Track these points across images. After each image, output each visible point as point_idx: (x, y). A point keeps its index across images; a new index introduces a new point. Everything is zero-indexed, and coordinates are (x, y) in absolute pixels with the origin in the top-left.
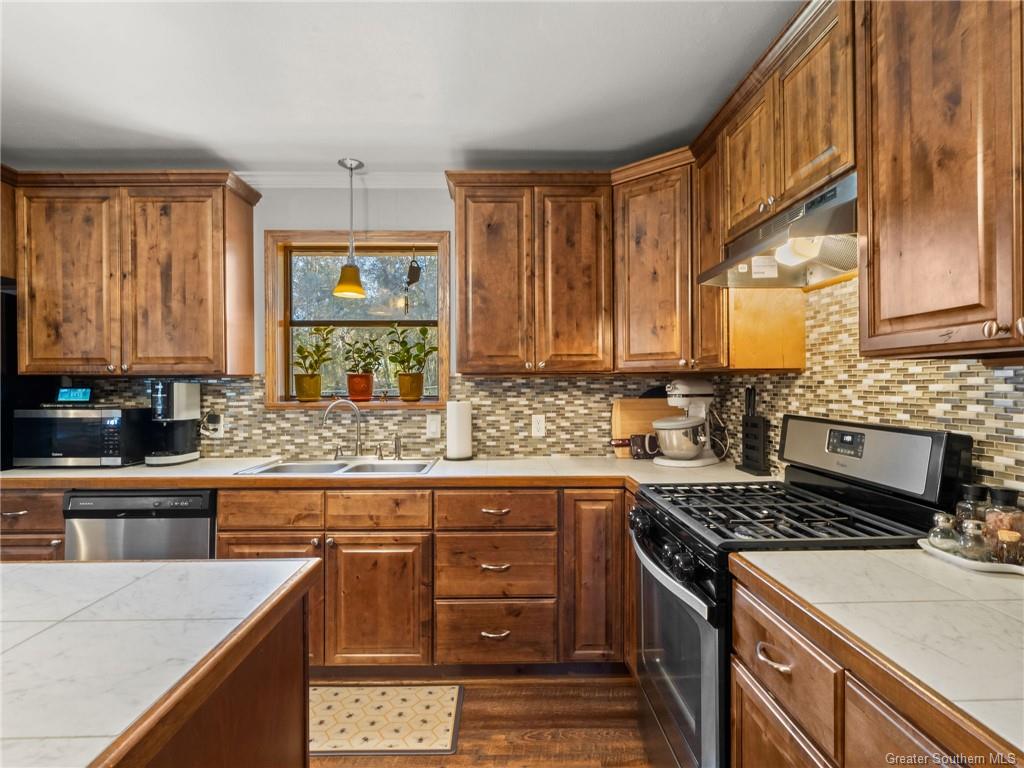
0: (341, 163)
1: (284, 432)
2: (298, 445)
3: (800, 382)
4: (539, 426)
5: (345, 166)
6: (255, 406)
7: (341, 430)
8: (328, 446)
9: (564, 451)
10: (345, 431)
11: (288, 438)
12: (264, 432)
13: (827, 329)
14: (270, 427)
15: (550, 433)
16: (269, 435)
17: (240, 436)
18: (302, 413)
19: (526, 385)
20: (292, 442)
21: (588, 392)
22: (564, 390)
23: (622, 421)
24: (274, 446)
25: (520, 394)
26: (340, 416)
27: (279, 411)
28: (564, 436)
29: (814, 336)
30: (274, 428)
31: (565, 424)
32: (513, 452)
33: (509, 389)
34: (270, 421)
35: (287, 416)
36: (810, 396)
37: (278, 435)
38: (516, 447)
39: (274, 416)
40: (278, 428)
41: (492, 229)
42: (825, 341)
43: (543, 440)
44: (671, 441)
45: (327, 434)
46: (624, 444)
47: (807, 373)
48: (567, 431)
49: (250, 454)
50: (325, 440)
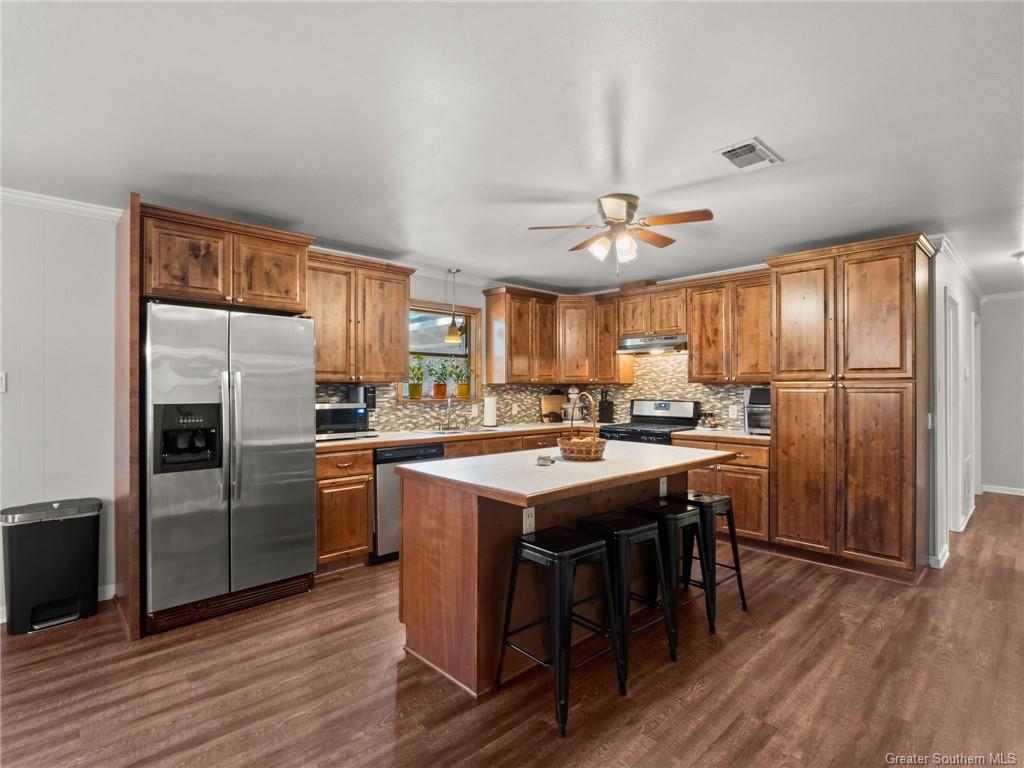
1: (407, 416)
2: (413, 424)
3: (631, 388)
4: (515, 409)
6: (392, 401)
7: (435, 414)
8: (428, 424)
9: (524, 421)
12: (396, 417)
13: (644, 371)
15: (519, 413)
16: (399, 418)
17: (384, 419)
18: (416, 405)
19: (511, 389)
20: (410, 422)
21: (532, 392)
22: (523, 391)
23: (547, 406)
24: (401, 424)
25: (508, 394)
26: (433, 406)
27: (404, 404)
28: (524, 414)
29: (639, 373)
31: (524, 408)
32: (506, 422)
33: (504, 391)
34: (400, 410)
35: (408, 407)
36: (636, 393)
38: (506, 420)
39: (402, 407)
40: (403, 414)
41: (520, 315)
42: (644, 374)
43: (516, 416)
45: (428, 416)
46: (546, 416)
47: (635, 385)
48: (525, 411)
49: (390, 430)
50: (427, 420)
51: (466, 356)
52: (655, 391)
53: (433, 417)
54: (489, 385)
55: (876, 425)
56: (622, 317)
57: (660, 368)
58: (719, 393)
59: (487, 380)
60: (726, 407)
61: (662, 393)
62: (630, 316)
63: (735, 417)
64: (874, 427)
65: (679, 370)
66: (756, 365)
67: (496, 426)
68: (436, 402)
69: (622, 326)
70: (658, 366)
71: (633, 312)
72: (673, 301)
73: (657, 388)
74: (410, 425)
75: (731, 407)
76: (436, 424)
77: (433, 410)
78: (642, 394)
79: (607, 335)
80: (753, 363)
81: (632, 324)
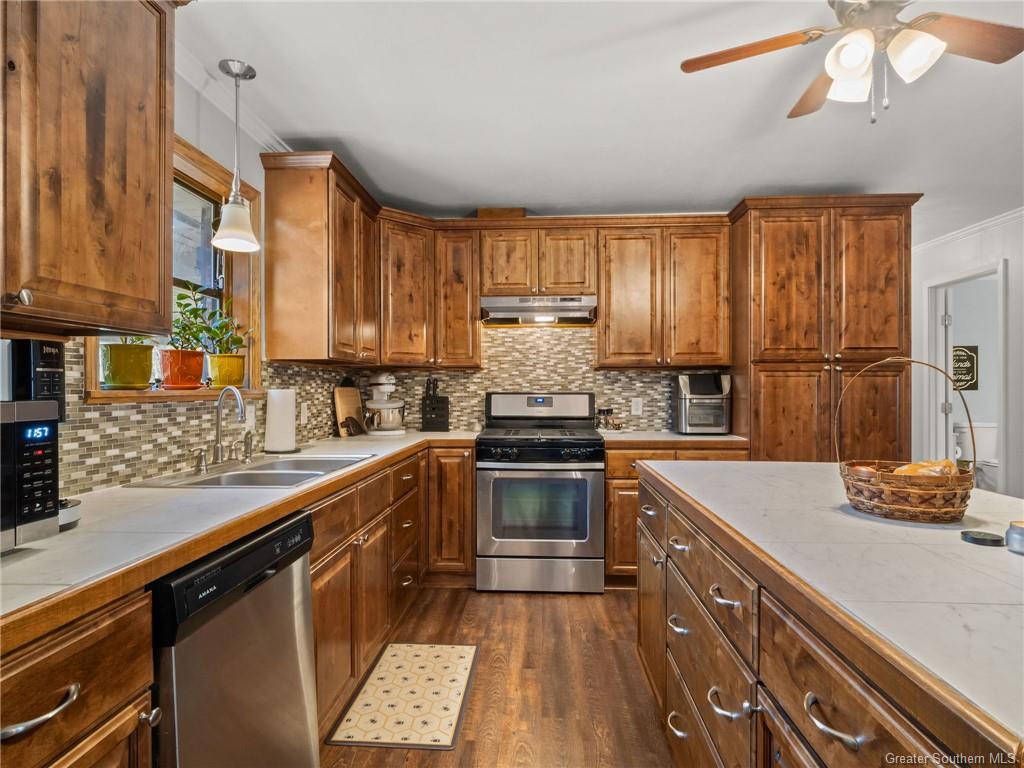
0: (224, 67)
1: (110, 441)
2: (129, 463)
3: (478, 375)
4: (304, 413)
5: (228, 72)
7: (176, 432)
8: (163, 459)
9: (314, 436)
10: (179, 433)
11: (116, 452)
12: (81, 445)
14: (91, 436)
15: (309, 421)
16: (90, 449)
18: (133, 407)
20: (120, 459)
21: (323, 381)
22: (313, 378)
23: (341, 406)
25: (296, 382)
26: (175, 410)
27: (103, 405)
28: (315, 423)
29: (492, 352)
30: (97, 437)
31: (314, 411)
33: (291, 377)
34: (90, 424)
35: (115, 414)
36: (487, 383)
37: (103, 448)
39: (96, 415)
40: (102, 437)
41: (345, 223)
43: (306, 427)
44: (388, 417)
47: (485, 371)
48: (316, 417)
50: (160, 449)
51: (217, 293)
52: (520, 380)
53: (173, 440)
54: (270, 364)
55: (874, 414)
56: (487, 260)
57: (528, 345)
58: (617, 381)
59: (269, 350)
60: (627, 400)
61: (530, 382)
62: (502, 261)
63: (640, 413)
64: (872, 417)
65: (556, 349)
66: (698, 343)
67: (297, 451)
68: (181, 400)
69: (487, 274)
70: (524, 343)
71: (508, 256)
72: (577, 245)
73: (523, 375)
74: (120, 468)
75: (633, 399)
76: (180, 458)
77: (174, 422)
78: (497, 385)
79: (458, 288)
80: (694, 340)
81: (506, 273)
